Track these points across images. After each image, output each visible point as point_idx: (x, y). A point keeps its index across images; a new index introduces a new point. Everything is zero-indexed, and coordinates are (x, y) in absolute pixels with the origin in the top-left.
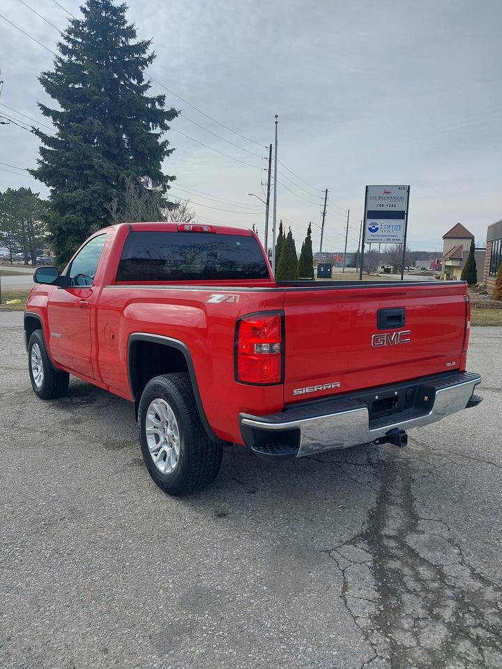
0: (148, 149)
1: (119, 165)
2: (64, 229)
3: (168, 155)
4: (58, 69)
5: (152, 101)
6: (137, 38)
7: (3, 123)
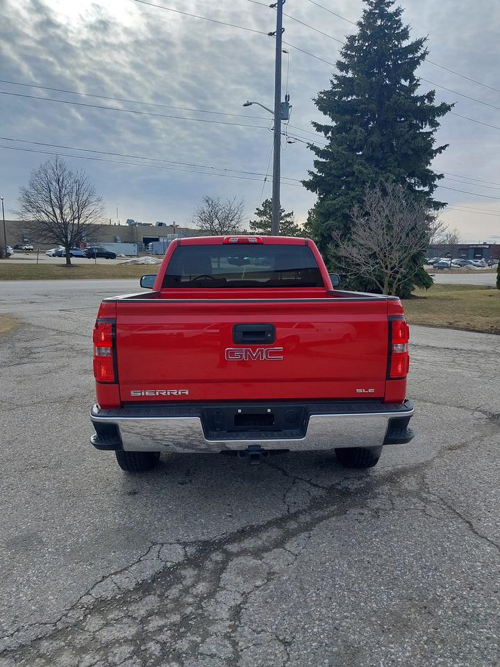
0: (413, 150)
1: (380, 169)
2: (325, 235)
3: (441, 153)
4: (335, 86)
5: (422, 99)
6: (410, 39)
7: (290, 142)
